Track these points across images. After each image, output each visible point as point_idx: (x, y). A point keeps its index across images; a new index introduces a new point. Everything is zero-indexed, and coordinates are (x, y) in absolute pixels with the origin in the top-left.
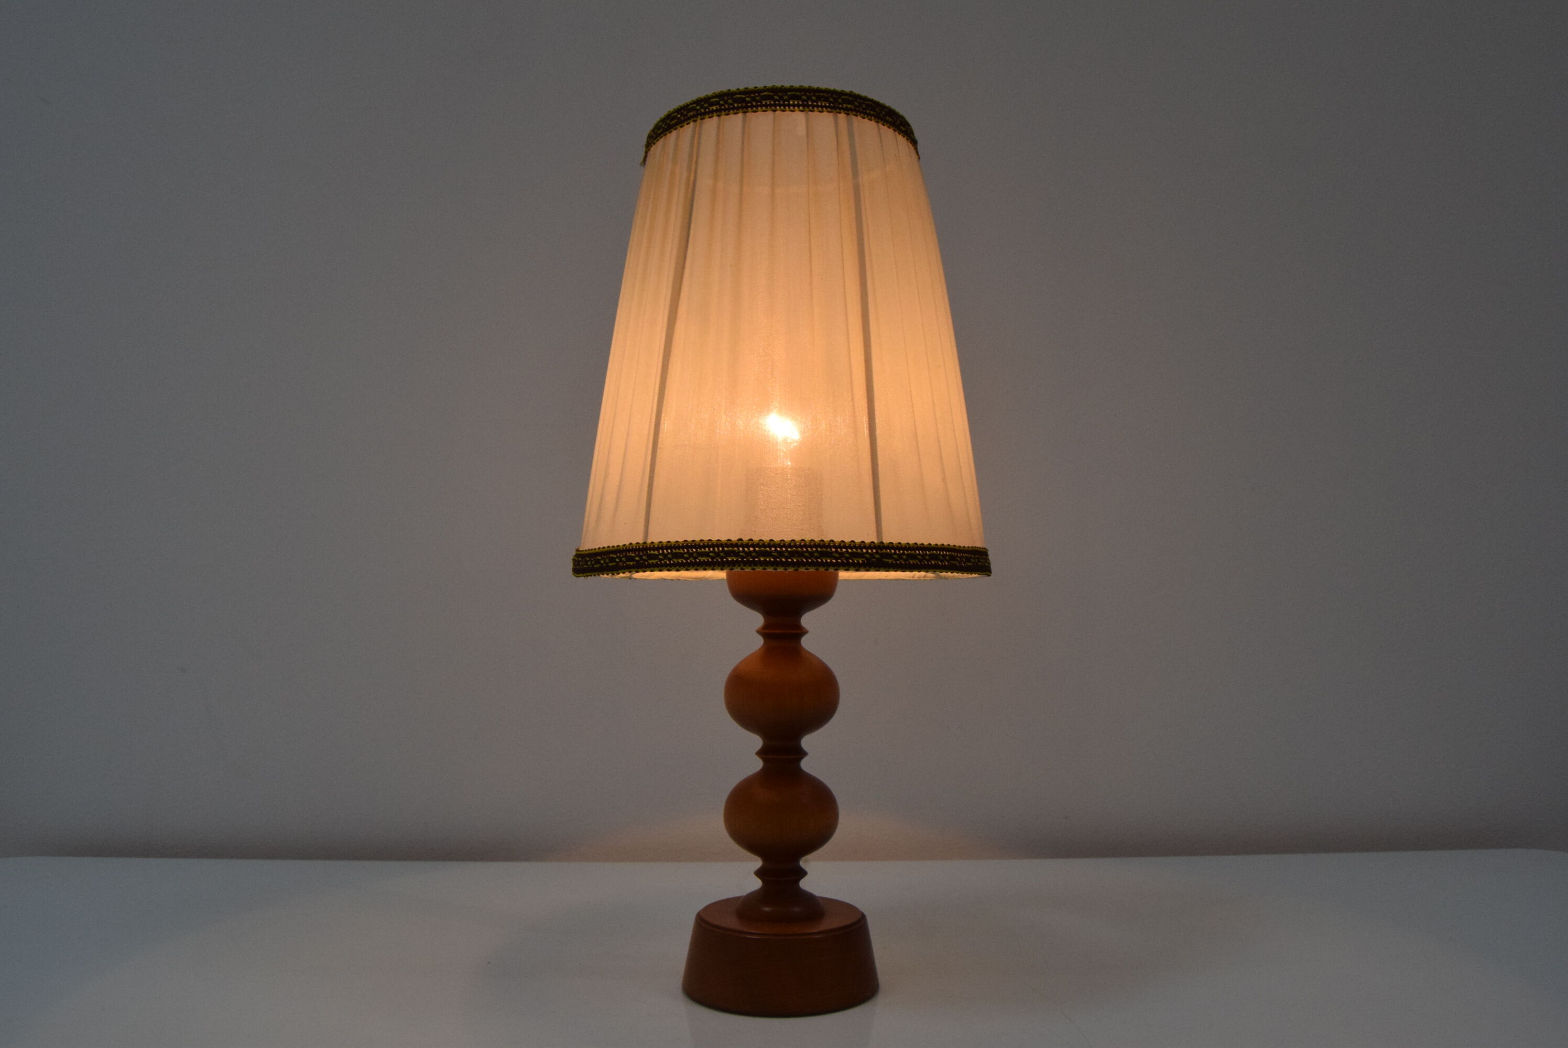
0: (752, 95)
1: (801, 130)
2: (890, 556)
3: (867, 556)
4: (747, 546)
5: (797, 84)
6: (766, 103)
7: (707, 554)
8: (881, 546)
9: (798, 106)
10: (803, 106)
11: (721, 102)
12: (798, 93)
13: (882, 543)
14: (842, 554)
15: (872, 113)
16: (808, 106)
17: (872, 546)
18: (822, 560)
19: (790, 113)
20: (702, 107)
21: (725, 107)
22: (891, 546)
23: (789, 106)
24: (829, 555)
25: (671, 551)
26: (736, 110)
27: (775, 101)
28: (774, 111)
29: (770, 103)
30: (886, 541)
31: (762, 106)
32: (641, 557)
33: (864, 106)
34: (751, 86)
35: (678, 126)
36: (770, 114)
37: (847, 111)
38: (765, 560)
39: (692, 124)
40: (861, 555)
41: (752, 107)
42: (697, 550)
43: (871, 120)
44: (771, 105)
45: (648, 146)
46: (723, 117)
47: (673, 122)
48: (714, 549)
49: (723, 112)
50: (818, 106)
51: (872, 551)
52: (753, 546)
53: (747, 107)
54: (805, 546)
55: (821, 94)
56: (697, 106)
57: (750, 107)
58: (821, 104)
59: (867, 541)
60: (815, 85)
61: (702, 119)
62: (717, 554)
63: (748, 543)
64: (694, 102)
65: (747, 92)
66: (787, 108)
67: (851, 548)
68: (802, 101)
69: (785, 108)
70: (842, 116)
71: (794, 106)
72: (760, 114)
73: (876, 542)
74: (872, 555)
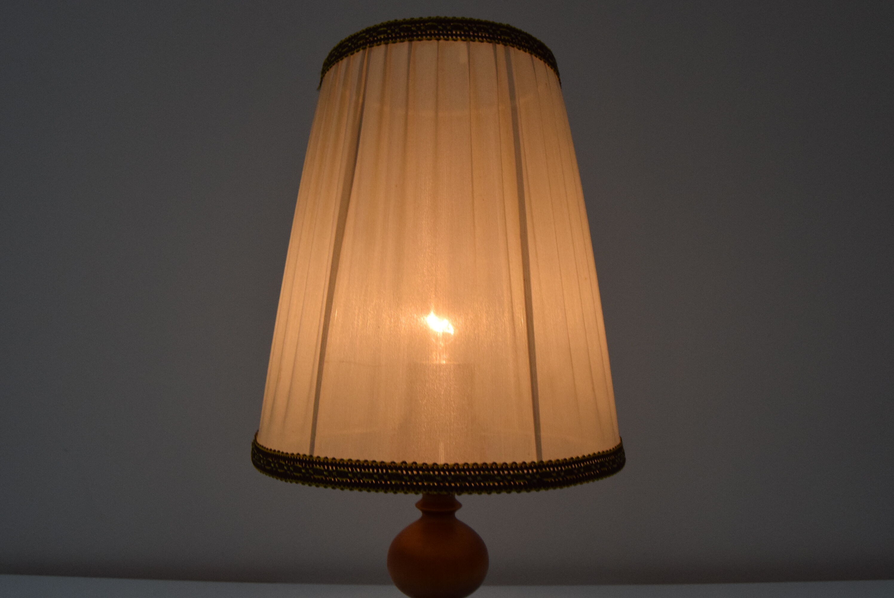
0: (417, 25)
1: (463, 58)
2: (549, 475)
3: (528, 477)
4: (411, 469)
5: (459, 16)
6: (430, 32)
7: (370, 476)
8: (541, 465)
9: (461, 35)
10: (465, 36)
11: (389, 31)
12: (460, 24)
13: (542, 462)
14: (504, 477)
15: (526, 45)
16: (469, 36)
17: (532, 465)
18: (485, 484)
19: (453, 42)
20: (370, 36)
21: (392, 36)
22: (550, 464)
23: (452, 35)
24: (492, 478)
25: (336, 468)
26: (402, 39)
27: (439, 30)
28: (438, 40)
29: (434, 32)
30: (545, 459)
31: (426, 35)
32: (307, 470)
33: (519, 38)
34: (416, 17)
35: (349, 54)
36: (434, 42)
37: (505, 43)
38: (429, 485)
39: (361, 51)
40: (523, 477)
41: (417, 36)
42: (361, 470)
43: (525, 51)
44: (435, 35)
45: (324, 72)
46: (391, 45)
47: (345, 50)
48: (378, 471)
49: (390, 40)
50: (478, 37)
51: (533, 471)
52: (417, 469)
53: (412, 36)
54: (469, 470)
55: (482, 26)
56: (367, 34)
57: (415, 36)
58: (482, 35)
59: (528, 461)
60: (476, 17)
61: (370, 47)
62: (381, 477)
63: (412, 467)
64: (364, 32)
65: (413, 22)
66: (450, 37)
67: (513, 469)
68: (464, 32)
69: (448, 37)
70: (500, 47)
71: (456, 35)
72: (425, 42)
73: (536, 461)
74: (533, 475)
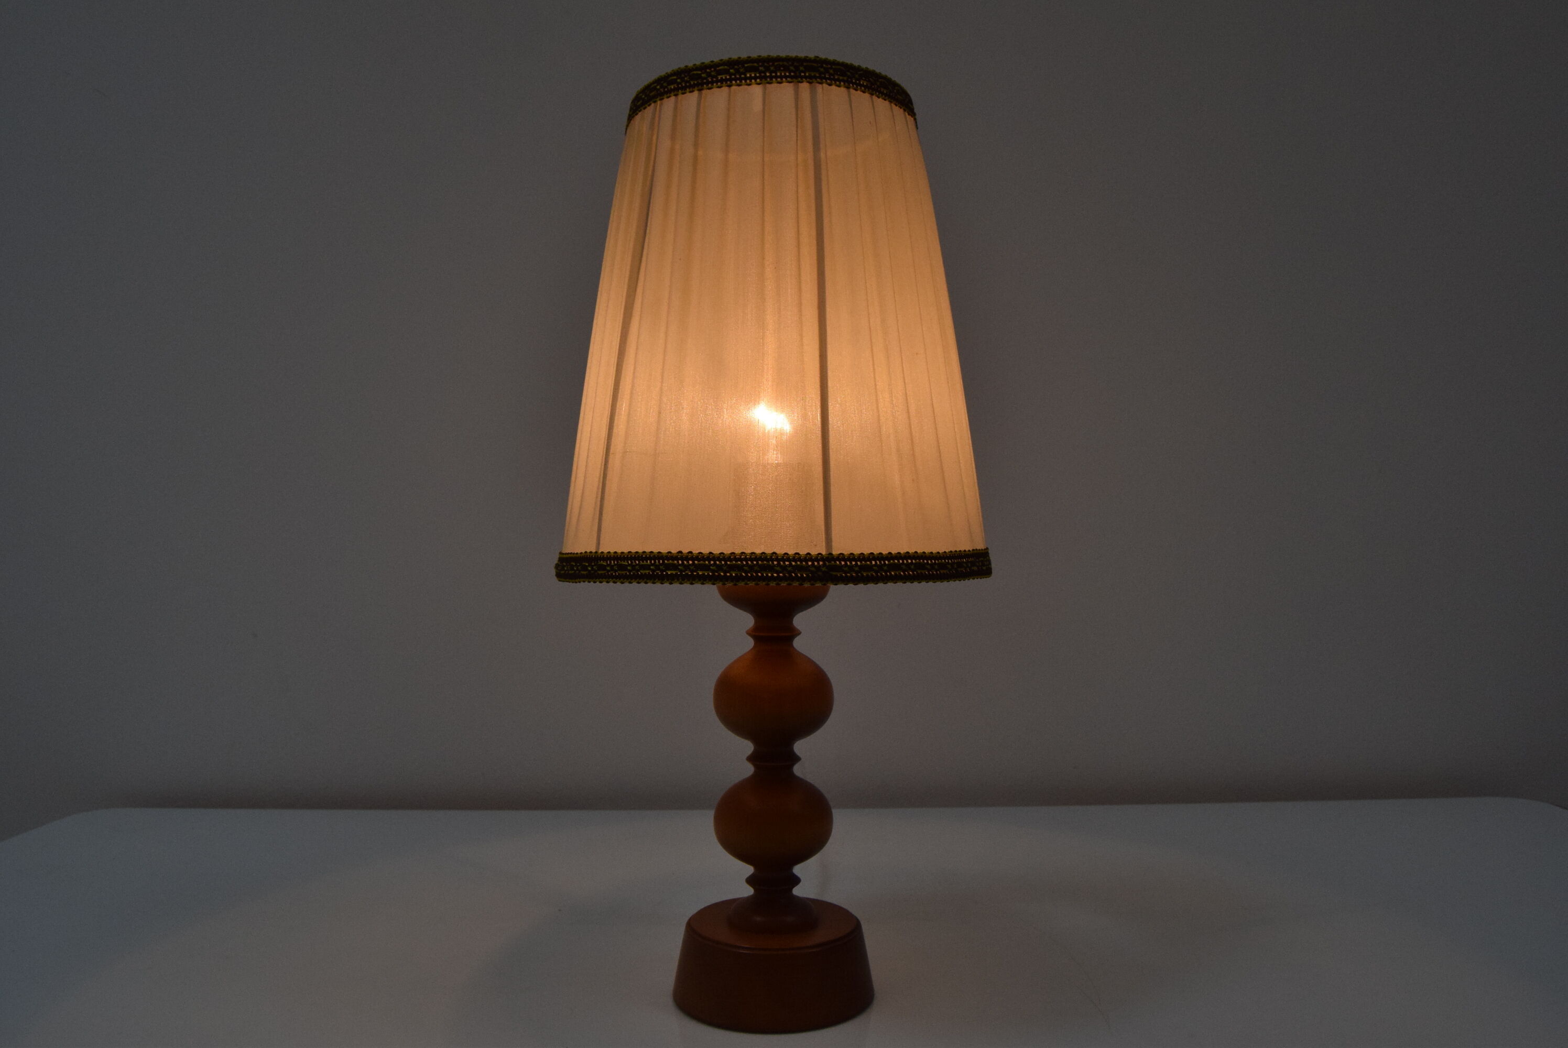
0: (708, 70)
1: (757, 105)
2: (840, 568)
3: (813, 569)
4: (687, 559)
5: (754, 55)
6: (722, 78)
7: (647, 567)
8: (830, 558)
9: (755, 78)
10: (760, 78)
11: (679, 80)
12: (755, 64)
13: (831, 554)
14: (784, 568)
15: (841, 78)
16: (765, 77)
17: (819, 557)
18: (762, 575)
19: (746, 87)
20: (661, 87)
21: (682, 85)
22: (841, 557)
23: (746, 79)
24: (771, 569)
25: (618, 562)
26: (692, 88)
27: (731, 75)
28: (730, 86)
29: (726, 77)
30: (835, 552)
31: (717, 82)
32: (592, 567)
33: (831, 71)
34: (707, 61)
35: (642, 108)
36: (725, 89)
37: (811, 80)
38: (704, 574)
39: (653, 105)
40: (806, 569)
41: (707, 83)
42: (639, 562)
43: (839, 86)
44: (726, 80)
46: (680, 97)
48: (655, 562)
49: (680, 91)
50: (776, 77)
51: (818, 563)
52: (693, 559)
53: (702, 84)
54: (746, 559)
55: (781, 63)
56: (658, 85)
57: (705, 83)
58: (781, 74)
59: (814, 552)
60: (774, 54)
61: (661, 99)
62: (657, 567)
63: (687, 556)
65: (703, 67)
66: (744, 81)
67: (795, 561)
68: (760, 73)
69: (741, 81)
70: (805, 86)
72: (715, 90)
73: (824, 553)
74: (818, 568)
